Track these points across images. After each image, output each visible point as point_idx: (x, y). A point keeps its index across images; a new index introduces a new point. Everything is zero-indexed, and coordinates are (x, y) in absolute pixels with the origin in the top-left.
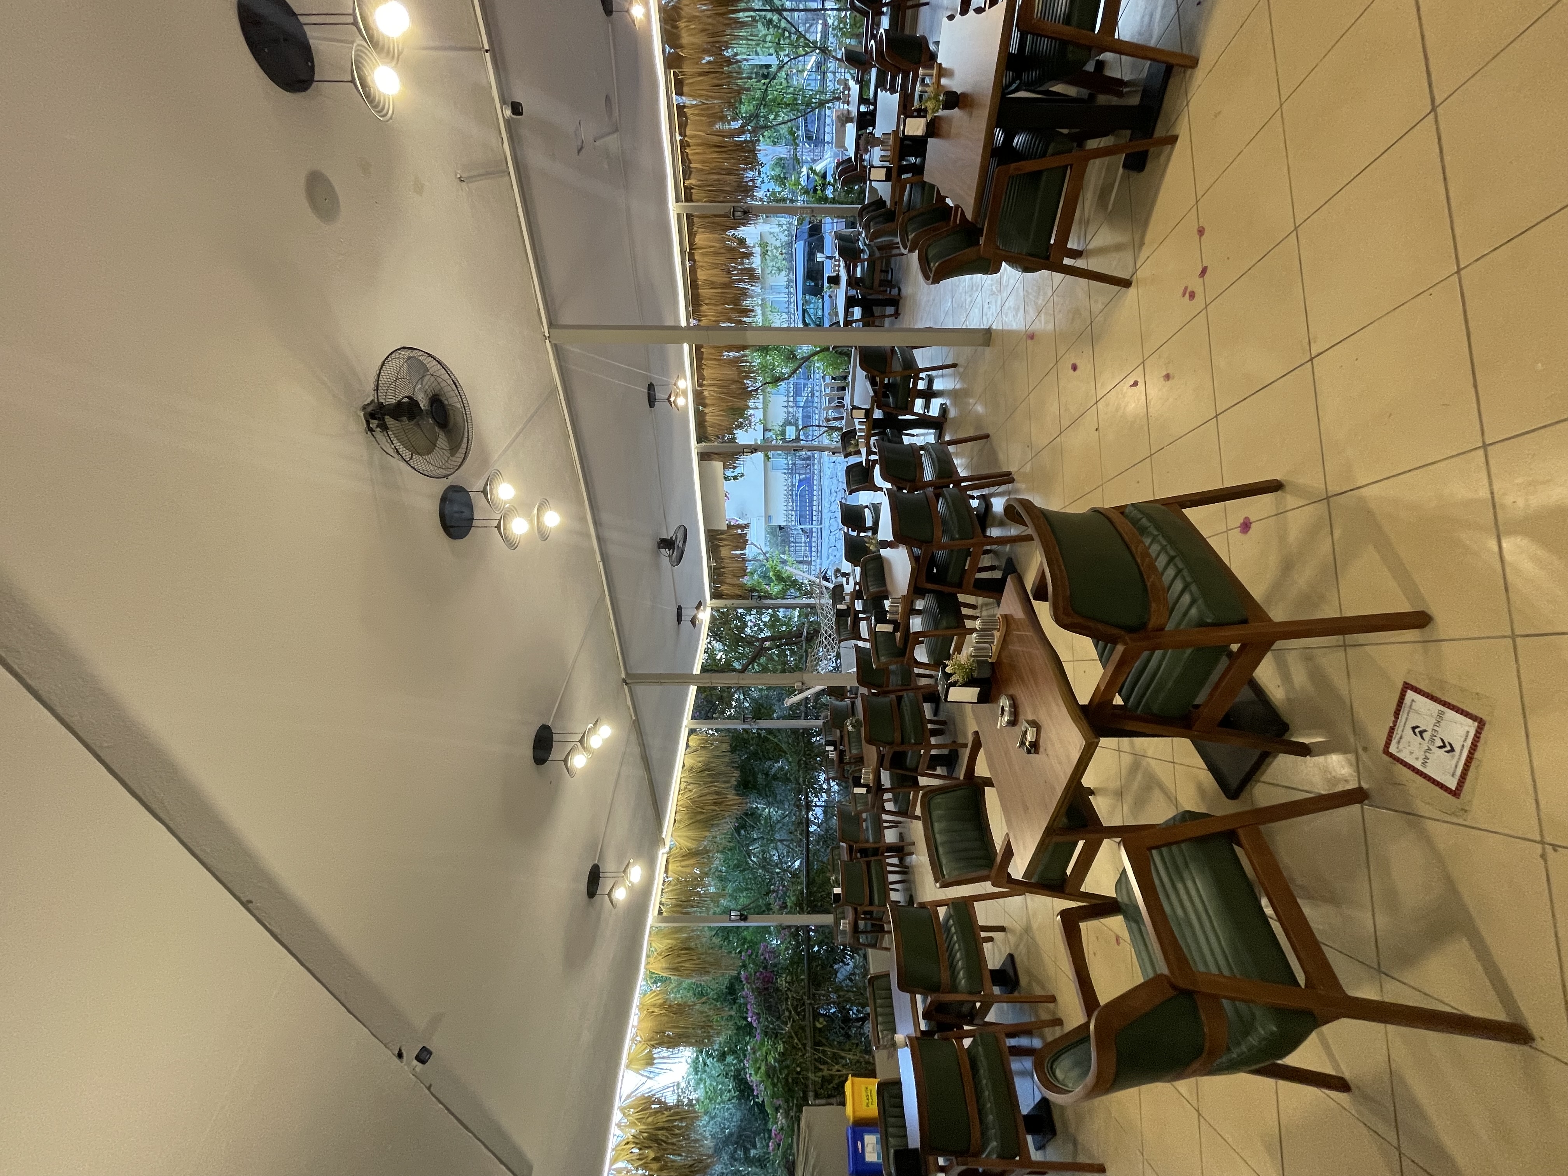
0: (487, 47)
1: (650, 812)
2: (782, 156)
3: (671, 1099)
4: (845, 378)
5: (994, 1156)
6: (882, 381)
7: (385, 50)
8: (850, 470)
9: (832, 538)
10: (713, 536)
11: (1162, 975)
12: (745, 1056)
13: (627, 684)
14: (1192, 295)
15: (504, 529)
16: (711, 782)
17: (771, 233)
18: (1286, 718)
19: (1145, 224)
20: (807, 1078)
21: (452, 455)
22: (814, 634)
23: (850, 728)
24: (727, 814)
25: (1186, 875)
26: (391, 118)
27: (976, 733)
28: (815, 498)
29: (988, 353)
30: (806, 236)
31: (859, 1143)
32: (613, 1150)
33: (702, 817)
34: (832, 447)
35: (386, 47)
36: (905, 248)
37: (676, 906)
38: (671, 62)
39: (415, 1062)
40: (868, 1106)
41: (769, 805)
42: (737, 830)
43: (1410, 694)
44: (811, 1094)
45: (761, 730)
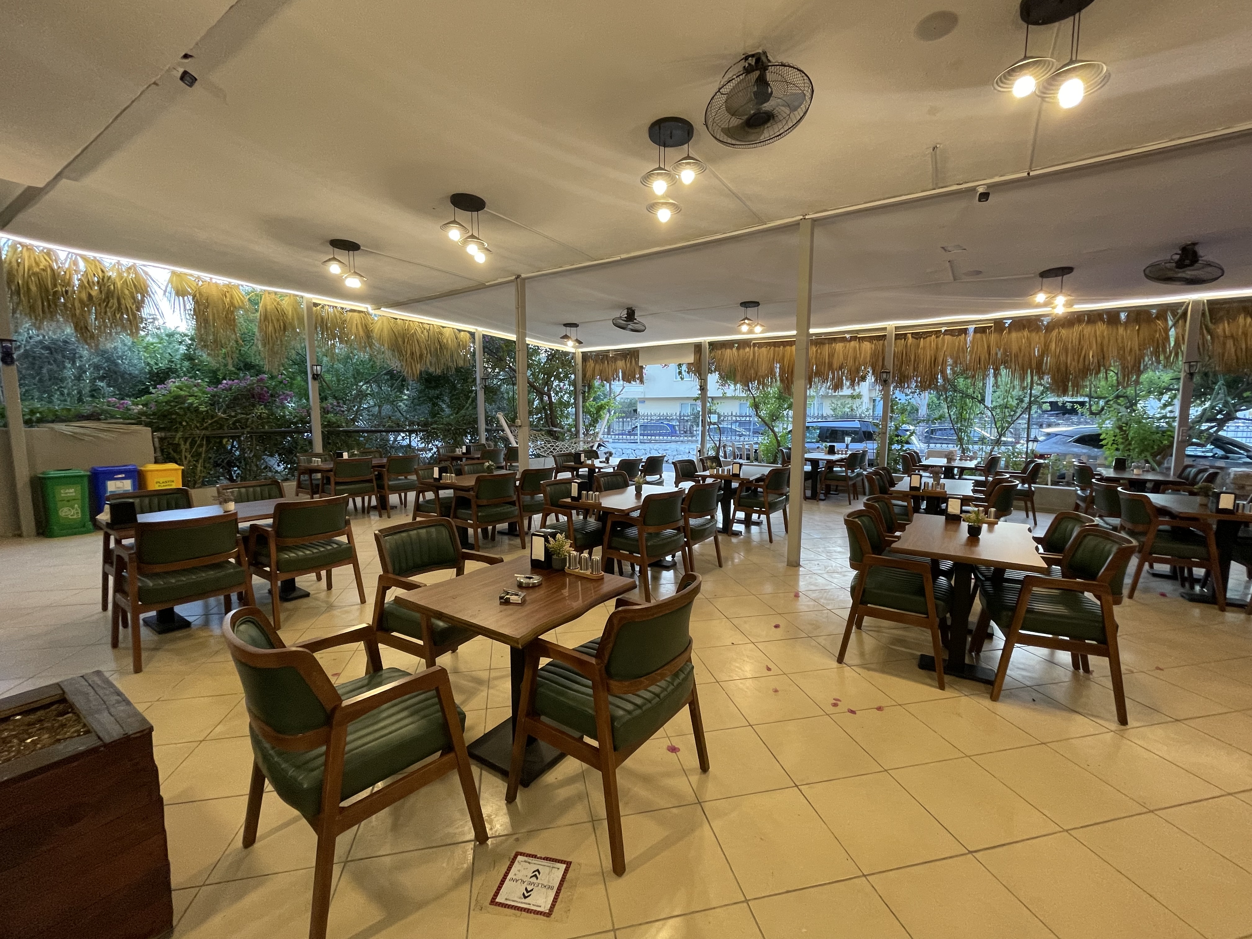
0: (1031, 174)
1: (401, 299)
2: (920, 411)
3: (146, 311)
4: (756, 460)
5: (140, 584)
6: (760, 487)
7: (1049, 87)
8: (691, 462)
9: (629, 451)
10: (632, 354)
11: (341, 701)
12: (191, 378)
13: (516, 278)
14: (835, 705)
15: (658, 174)
16: (430, 351)
17: (862, 403)
18: (533, 785)
19: (883, 672)
20: (176, 430)
21: (723, 130)
22: (555, 436)
23: (487, 464)
24: (404, 364)
25: (416, 718)
26: (995, 89)
27: (502, 561)
28: (661, 438)
29: (782, 565)
30: (864, 429)
31: (123, 475)
32: (95, 257)
33: (401, 343)
34: (704, 450)
35: (1052, 87)
36: (867, 500)
37: (322, 318)
38: (999, 324)
39: (181, 70)
40: (157, 483)
41: (412, 399)
42: (390, 373)
43: (564, 866)
44: (163, 434)
45: (476, 393)
